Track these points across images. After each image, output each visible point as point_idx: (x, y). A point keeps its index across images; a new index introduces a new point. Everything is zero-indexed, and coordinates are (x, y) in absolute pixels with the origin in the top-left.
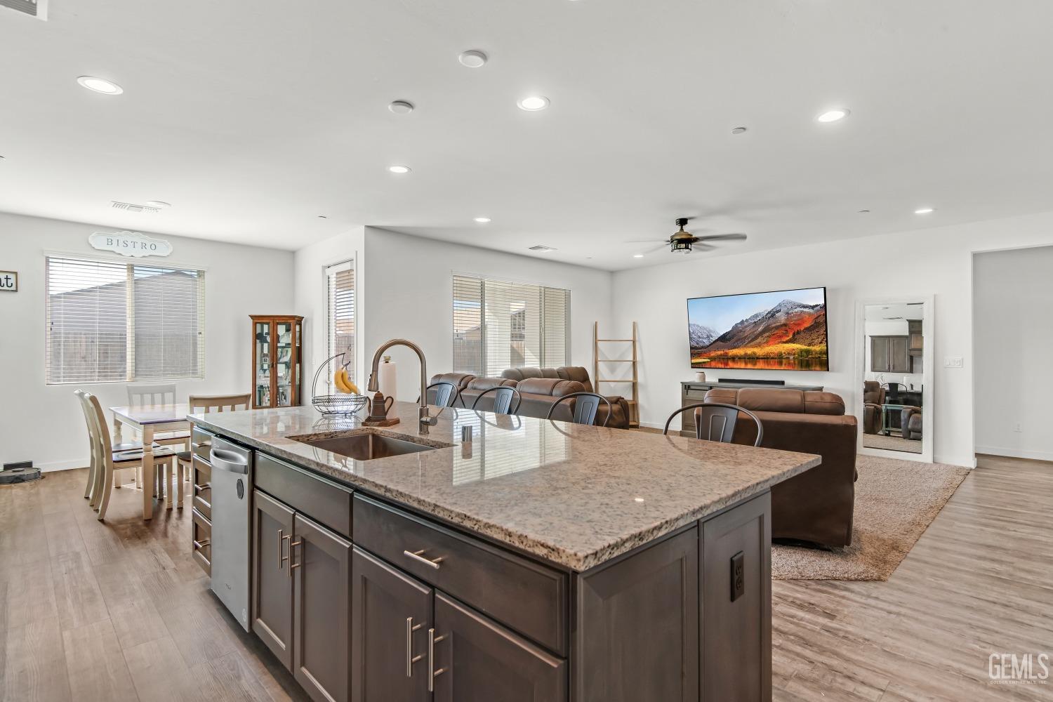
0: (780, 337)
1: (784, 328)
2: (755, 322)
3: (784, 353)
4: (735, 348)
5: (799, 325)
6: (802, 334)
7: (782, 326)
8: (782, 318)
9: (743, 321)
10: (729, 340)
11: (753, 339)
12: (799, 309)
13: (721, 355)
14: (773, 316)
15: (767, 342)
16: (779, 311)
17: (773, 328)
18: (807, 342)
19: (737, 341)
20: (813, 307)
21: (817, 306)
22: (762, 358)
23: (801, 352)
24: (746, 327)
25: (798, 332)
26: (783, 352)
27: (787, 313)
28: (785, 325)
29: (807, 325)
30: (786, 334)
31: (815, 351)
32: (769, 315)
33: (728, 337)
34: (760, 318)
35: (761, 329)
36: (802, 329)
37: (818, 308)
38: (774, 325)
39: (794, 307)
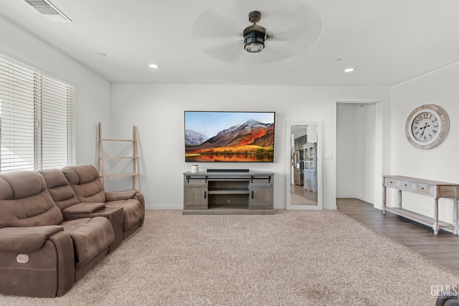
0: (247, 141)
1: (249, 136)
2: (232, 132)
3: (249, 151)
4: (218, 147)
6: (260, 140)
7: (248, 134)
8: (248, 130)
9: (225, 130)
10: (215, 142)
11: (231, 142)
12: (258, 125)
13: (209, 151)
14: (243, 128)
15: (239, 144)
16: (247, 125)
18: (262, 144)
19: (220, 143)
20: (266, 125)
21: (268, 124)
22: (235, 154)
23: (258, 150)
24: (226, 134)
25: (258, 139)
27: (252, 127)
28: (250, 134)
29: (263, 135)
30: (250, 140)
31: (266, 150)
32: (241, 128)
33: (214, 140)
34: (236, 129)
35: (235, 136)
36: (260, 137)
37: (269, 125)
38: (244, 134)
39: (256, 124)
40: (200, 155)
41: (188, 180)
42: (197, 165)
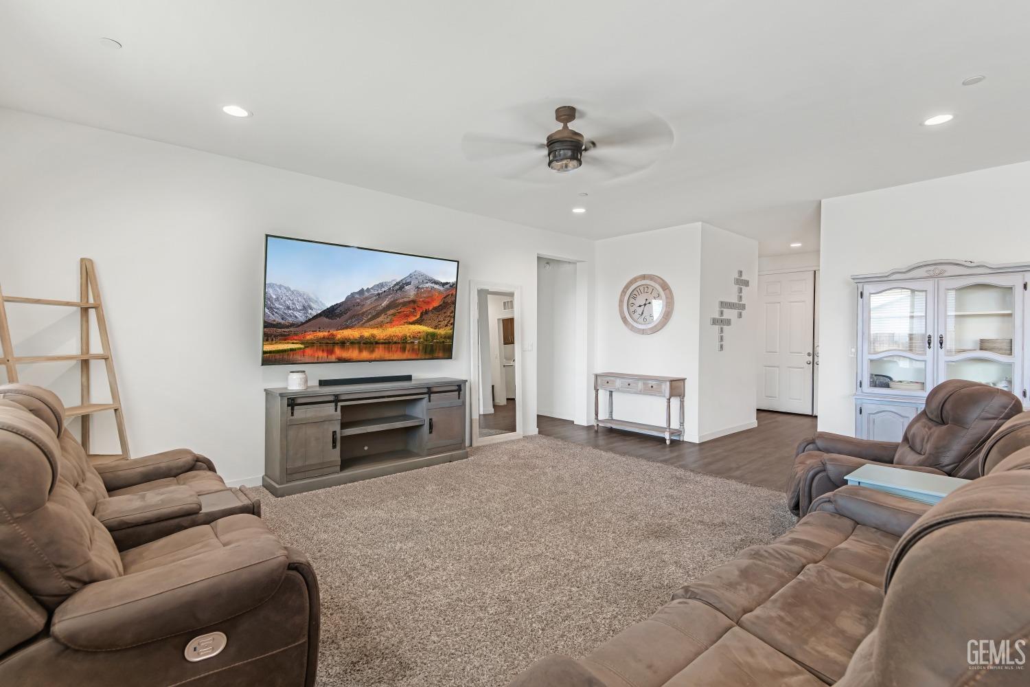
0: (407, 316)
1: (412, 305)
2: (379, 294)
3: (410, 336)
4: (347, 327)
5: (428, 303)
6: (430, 314)
7: (410, 302)
8: (411, 292)
9: (363, 289)
10: (340, 315)
11: (374, 317)
12: (429, 285)
13: (324, 338)
14: (401, 288)
15: (391, 322)
16: (409, 284)
17: (400, 304)
18: (435, 323)
19: (351, 318)
20: (443, 285)
21: (447, 283)
22: (382, 343)
23: (427, 336)
24: (367, 299)
25: (427, 312)
26: (408, 335)
27: (418, 288)
28: (414, 302)
29: (436, 304)
30: (413, 314)
31: (440, 334)
32: (398, 287)
33: (338, 311)
34: (386, 289)
35: (385, 303)
36: (431, 308)
37: (448, 286)
38: (401, 301)
39: (425, 281)
40: (302, 346)
41: (293, 409)
42: (304, 372)
